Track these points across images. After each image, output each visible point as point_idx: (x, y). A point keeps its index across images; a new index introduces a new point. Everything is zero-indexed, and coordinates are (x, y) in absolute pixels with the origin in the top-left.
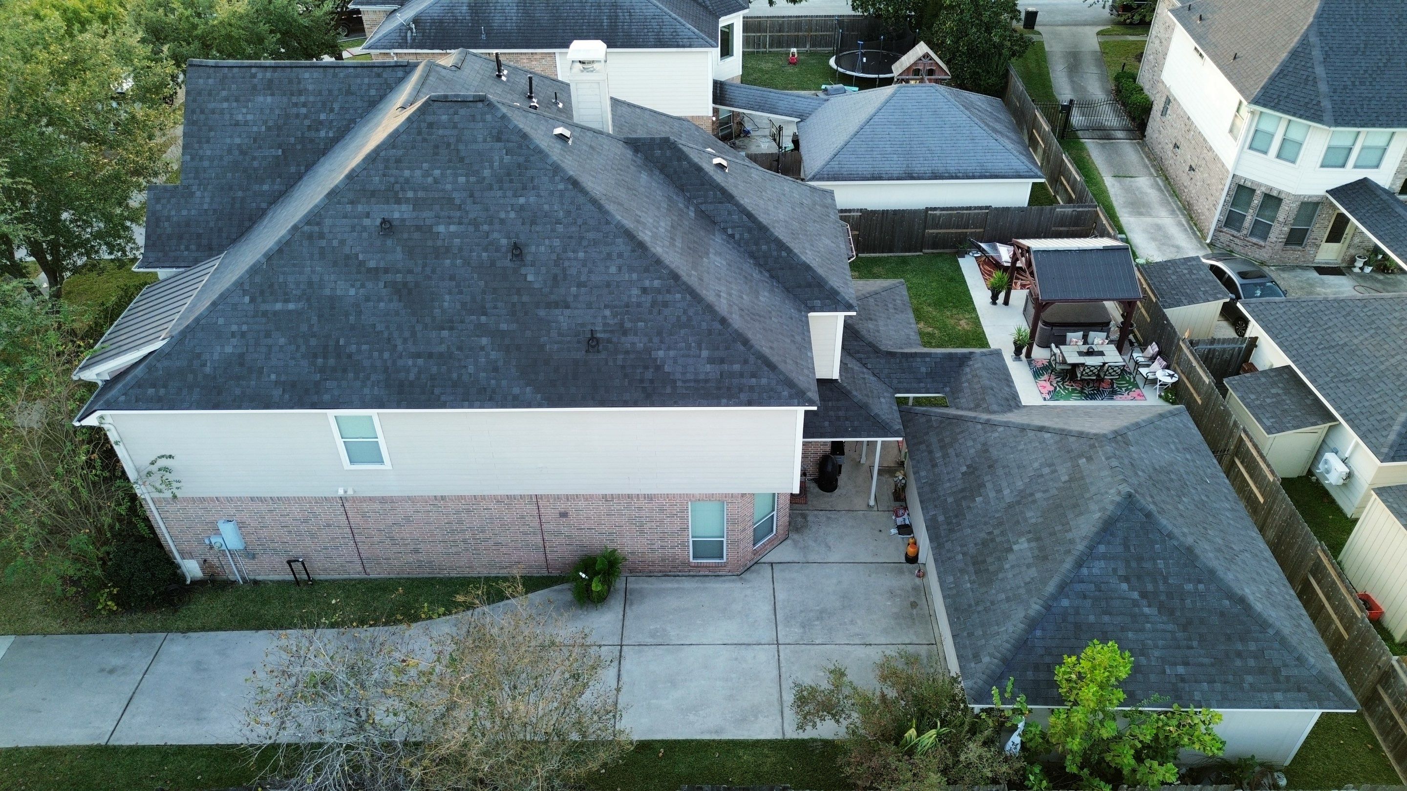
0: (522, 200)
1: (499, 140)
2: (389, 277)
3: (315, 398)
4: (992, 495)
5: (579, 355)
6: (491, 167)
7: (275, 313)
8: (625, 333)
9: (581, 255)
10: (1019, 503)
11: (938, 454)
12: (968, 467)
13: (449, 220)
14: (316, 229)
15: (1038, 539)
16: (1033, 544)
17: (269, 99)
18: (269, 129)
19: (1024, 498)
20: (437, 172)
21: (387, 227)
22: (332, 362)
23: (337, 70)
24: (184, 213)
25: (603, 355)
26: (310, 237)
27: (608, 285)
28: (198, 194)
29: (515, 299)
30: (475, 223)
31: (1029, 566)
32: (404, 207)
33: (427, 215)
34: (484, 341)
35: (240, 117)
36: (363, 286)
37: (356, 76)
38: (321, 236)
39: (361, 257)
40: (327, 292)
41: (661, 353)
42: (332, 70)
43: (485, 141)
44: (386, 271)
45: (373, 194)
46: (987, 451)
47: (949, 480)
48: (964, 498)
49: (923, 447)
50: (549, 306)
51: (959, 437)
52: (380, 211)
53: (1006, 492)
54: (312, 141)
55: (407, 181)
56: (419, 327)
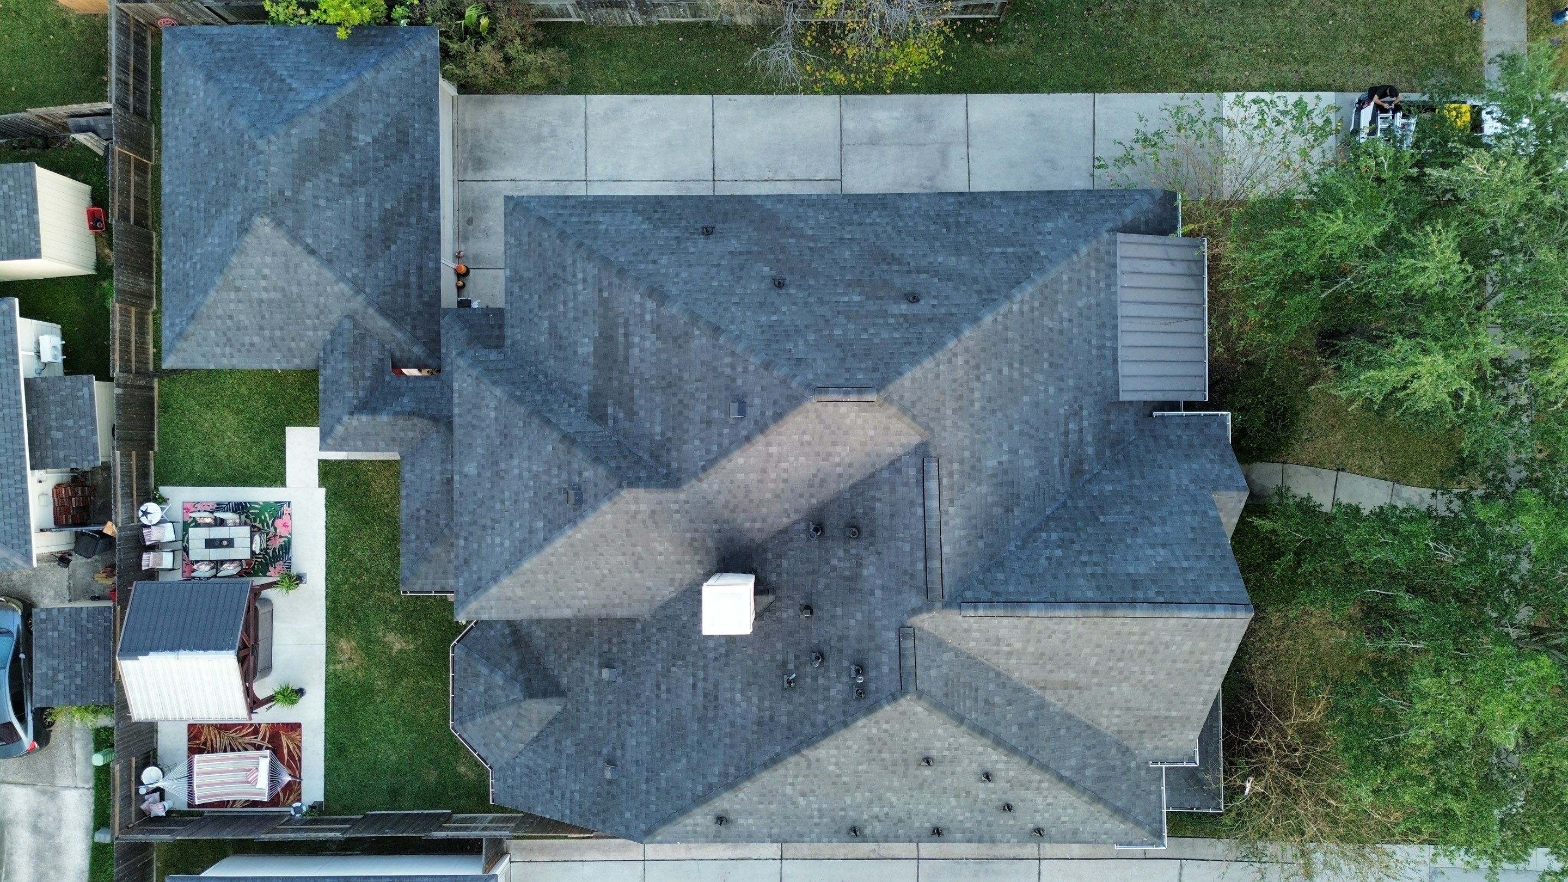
0: (774, 318)
1: (799, 361)
2: (905, 268)
3: (961, 199)
4: (375, 204)
5: (719, 226)
6: (806, 341)
7: (1013, 246)
8: (677, 238)
9: (715, 284)
10: (355, 183)
11: (413, 279)
12: (388, 248)
13: (849, 304)
14: (985, 297)
15: (349, 137)
16: (354, 134)
17: (1131, 570)
18: (1122, 541)
19: (350, 184)
20: (865, 336)
21: (914, 298)
22: (951, 220)
23: (1053, 599)
24: (1195, 466)
25: (698, 226)
26: (990, 291)
27: (690, 266)
28: (1185, 482)
29: (781, 257)
30: (821, 301)
31: (364, 115)
32: (897, 312)
33: (871, 306)
34: (810, 232)
35: (1162, 552)
36: (931, 263)
37: (1026, 593)
38: (979, 292)
39: (936, 280)
40: (964, 258)
41: (644, 227)
42: (1058, 599)
43: (814, 360)
44: (909, 272)
45: (931, 320)
46: (369, 257)
47: (409, 242)
48: (400, 215)
49: (426, 299)
50: (749, 253)
51: (389, 290)
52: (923, 307)
53: (362, 200)
54: (1066, 529)
55: (896, 330)
56: (873, 239)
